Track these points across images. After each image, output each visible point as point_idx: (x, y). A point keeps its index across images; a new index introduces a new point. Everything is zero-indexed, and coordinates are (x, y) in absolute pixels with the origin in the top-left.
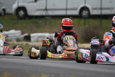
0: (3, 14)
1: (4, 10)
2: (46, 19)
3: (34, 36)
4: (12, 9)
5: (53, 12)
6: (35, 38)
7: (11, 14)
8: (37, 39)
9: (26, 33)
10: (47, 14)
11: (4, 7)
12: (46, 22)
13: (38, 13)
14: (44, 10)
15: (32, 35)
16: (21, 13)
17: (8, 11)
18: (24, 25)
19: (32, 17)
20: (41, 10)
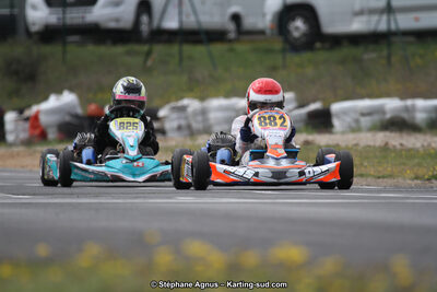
0: (232, 35)
1: (236, 18)
2: (389, 45)
3: (345, 112)
4: (264, 15)
5: (417, 19)
6: (348, 119)
7: (262, 32)
8: (357, 121)
9: (314, 101)
10: (393, 27)
11: (234, 9)
12: (389, 58)
13: (358, 26)
14: (381, 12)
15: (336, 107)
16: (297, 28)
17: (250, 22)
18: (310, 71)
19: (337, 41)
20: (372, 12)
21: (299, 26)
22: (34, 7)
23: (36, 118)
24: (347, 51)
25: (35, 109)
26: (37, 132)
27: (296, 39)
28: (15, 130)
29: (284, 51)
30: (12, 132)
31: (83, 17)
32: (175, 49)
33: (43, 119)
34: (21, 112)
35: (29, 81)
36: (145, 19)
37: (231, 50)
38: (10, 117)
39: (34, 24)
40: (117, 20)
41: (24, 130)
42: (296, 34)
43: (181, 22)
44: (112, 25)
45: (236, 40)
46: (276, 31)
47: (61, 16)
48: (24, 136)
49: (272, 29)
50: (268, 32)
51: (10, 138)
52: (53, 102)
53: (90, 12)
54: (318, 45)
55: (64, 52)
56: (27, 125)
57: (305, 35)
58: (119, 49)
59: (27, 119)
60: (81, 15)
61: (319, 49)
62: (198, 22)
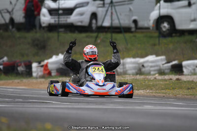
0: (133, 30)
1: (135, 22)
3: (189, 65)
4: (150, 20)
6: (190, 69)
7: (148, 28)
8: (194, 70)
9: (174, 60)
11: (134, 18)
15: (184, 63)
16: (165, 27)
17: (141, 24)
18: (171, 46)
19: (183, 33)
21: (165, 26)
22: (44, 16)
23: (46, 65)
24: (187, 37)
25: (46, 62)
26: (47, 72)
27: (164, 32)
28: (37, 71)
29: (159, 37)
30: (35, 72)
31: (66, 20)
32: (109, 35)
33: (50, 66)
34: (39, 63)
35: (43, 49)
36: (94, 21)
37: (135, 36)
38: (34, 65)
39: (44, 23)
40: (81, 22)
41: (41, 71)
42: (164, 29)
43: (112, 23)
44: (79, 24)
45: (135, 32)
46: (155, 28)
47: (57, 19)
48: (40, 74)
49: (153, 27)
50: (151, 28)
51: (34, 74)
52: (54, 59)
53: (70, 18)
54: (174, 35)
55: (58, 36)
56: (42, 69)
57: (168, 30)
58: (84, 35)
59: (42, 66)
60: (65, 19)
61: (174, 36)
62: (120, 23)
